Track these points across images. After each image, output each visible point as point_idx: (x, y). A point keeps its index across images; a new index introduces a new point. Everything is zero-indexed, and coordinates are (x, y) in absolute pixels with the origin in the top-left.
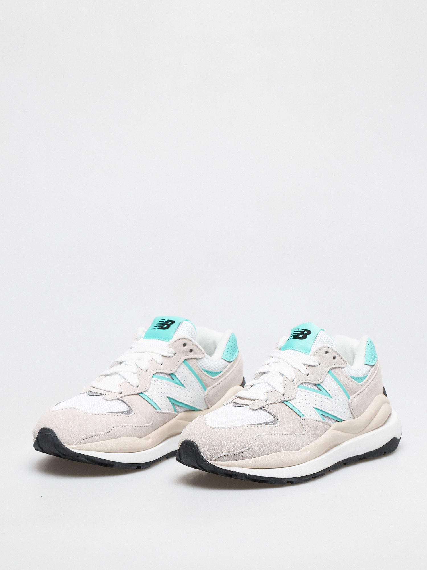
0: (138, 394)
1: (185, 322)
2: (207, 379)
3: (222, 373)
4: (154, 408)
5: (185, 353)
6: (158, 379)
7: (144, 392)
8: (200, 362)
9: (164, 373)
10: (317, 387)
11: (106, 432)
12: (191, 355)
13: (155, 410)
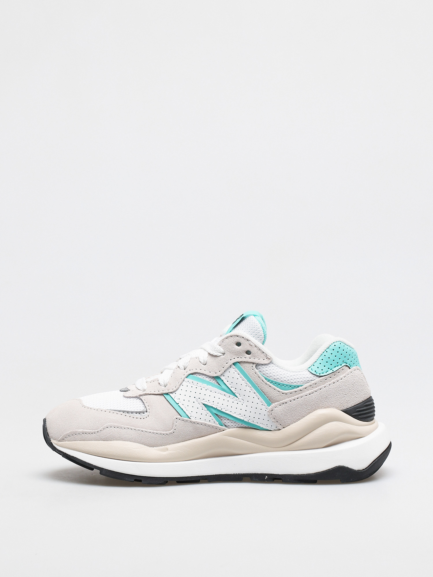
0: (162, 395)
1: (252, 316)
2: (274, 391)
3: (300, 388)
4: (178, 415)
5: (238, 354)
6: (193, 381)
7: (171, 393)
8: (264, 369)
9: (206, 375)
10: (218, 383)
11: (97, 431)
12: (247, 358)
13: (179, 416)
